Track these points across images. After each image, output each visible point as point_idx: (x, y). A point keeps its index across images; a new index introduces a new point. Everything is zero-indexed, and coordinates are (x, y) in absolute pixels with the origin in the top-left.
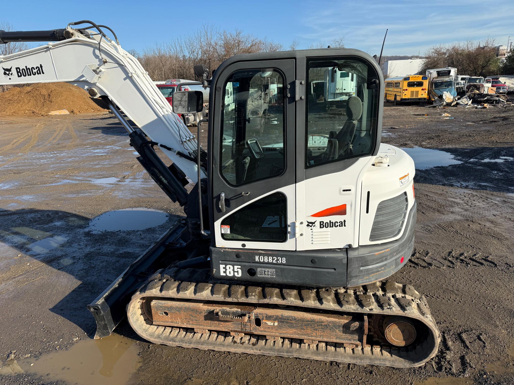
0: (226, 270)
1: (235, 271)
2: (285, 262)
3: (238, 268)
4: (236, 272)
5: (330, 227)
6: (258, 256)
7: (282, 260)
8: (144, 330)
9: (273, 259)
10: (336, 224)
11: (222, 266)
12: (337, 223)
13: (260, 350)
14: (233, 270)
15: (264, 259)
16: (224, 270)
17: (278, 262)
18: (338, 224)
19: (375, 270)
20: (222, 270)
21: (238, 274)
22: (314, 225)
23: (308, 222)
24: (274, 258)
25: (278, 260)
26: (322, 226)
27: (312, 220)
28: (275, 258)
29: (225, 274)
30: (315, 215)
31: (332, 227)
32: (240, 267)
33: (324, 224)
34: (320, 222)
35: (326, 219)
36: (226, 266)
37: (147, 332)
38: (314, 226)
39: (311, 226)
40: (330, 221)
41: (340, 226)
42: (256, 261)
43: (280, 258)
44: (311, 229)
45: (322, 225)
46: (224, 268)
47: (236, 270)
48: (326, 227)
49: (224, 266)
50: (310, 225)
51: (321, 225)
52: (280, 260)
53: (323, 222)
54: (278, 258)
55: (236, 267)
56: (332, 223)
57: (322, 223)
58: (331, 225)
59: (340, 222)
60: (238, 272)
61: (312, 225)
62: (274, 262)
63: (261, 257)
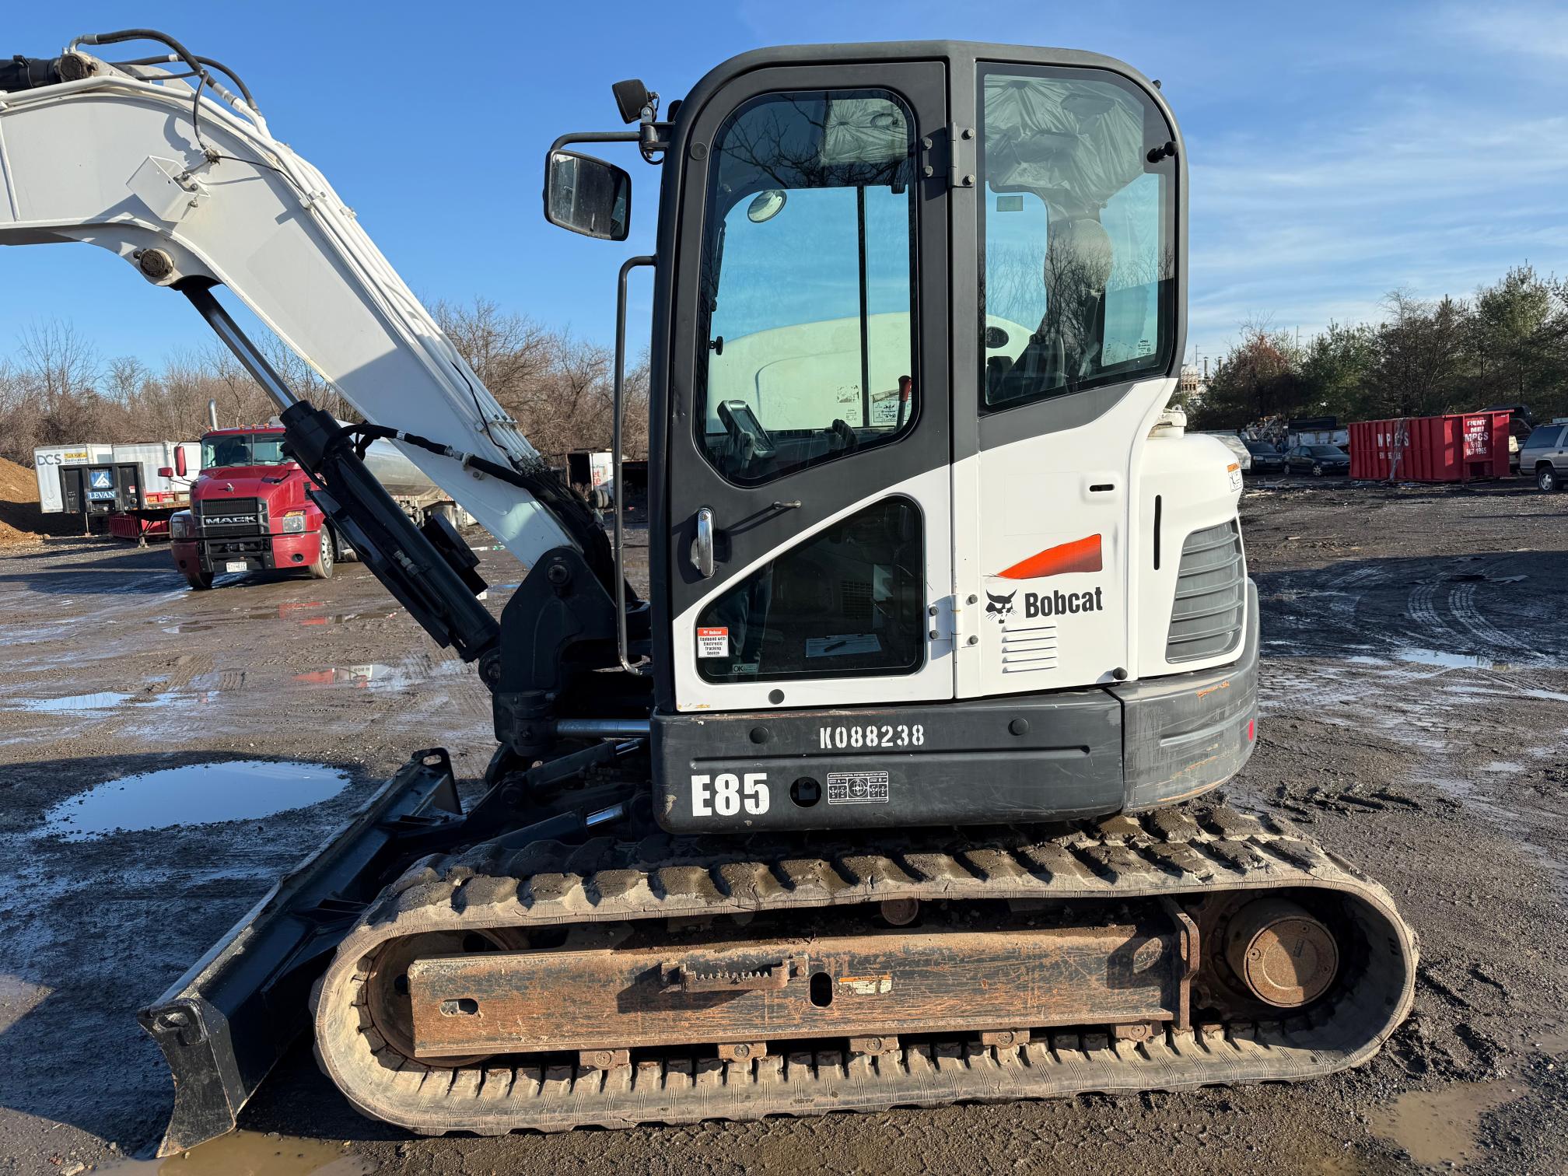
0: (714, 793)
1: (746, 792)
2: (921, 742)
3: (756, 782)
4: (750, 796)
5: (1057, 612)
6: (829, 730)
7: (910, 735)
8: (378, 1085)
9: (881, 736)
10: (1075, 602)
11: (698, 782)
12: (1077, 598)
13: (834, 1095)
14: (741, 791)
15: (849, 736)
16: (707, 795)
17: (899, 742)
18: (1081, 602)
19: (1197, 752)
20: (698, 795)
21: (757, 806)
22: (1008, 606)
23: (990, 596)
24: (884, 729)
25: (897, 736)
26: (1032, 610)
27: (1003, 588)
28: (887, 731)
29: (708, 812)
30: (1012, 573)
31: (1063, 612)
32: (763, 776)
33: (1039, 604)
34: (1028, 596)
35: (1044, 586)
36: (713, 780)
37: (389, 1094)
38: (1009, 611)
39: (1000, 611)
40: (1056, 593)
41: (1085, 609)
42: (823, 746)
43: (906, 728)
44: (1001, 622)
45: (1034, 606)
46: (706, 787)
47: (749, 789)
48: (1044, 614)
49: (706, 779)
50: (998, 606)
51: (1028, 605)
52: (905, 735)
53: (1035, 596)
54: (899, 729)
55: (749, 778)
56: (1063, 597)
57: (1032, 600)
58: (1061, 604)
59: (1084, 596)
60: (756, 796)
61: (1004, 607)
62: (884, 745)
63: (838, 730)
